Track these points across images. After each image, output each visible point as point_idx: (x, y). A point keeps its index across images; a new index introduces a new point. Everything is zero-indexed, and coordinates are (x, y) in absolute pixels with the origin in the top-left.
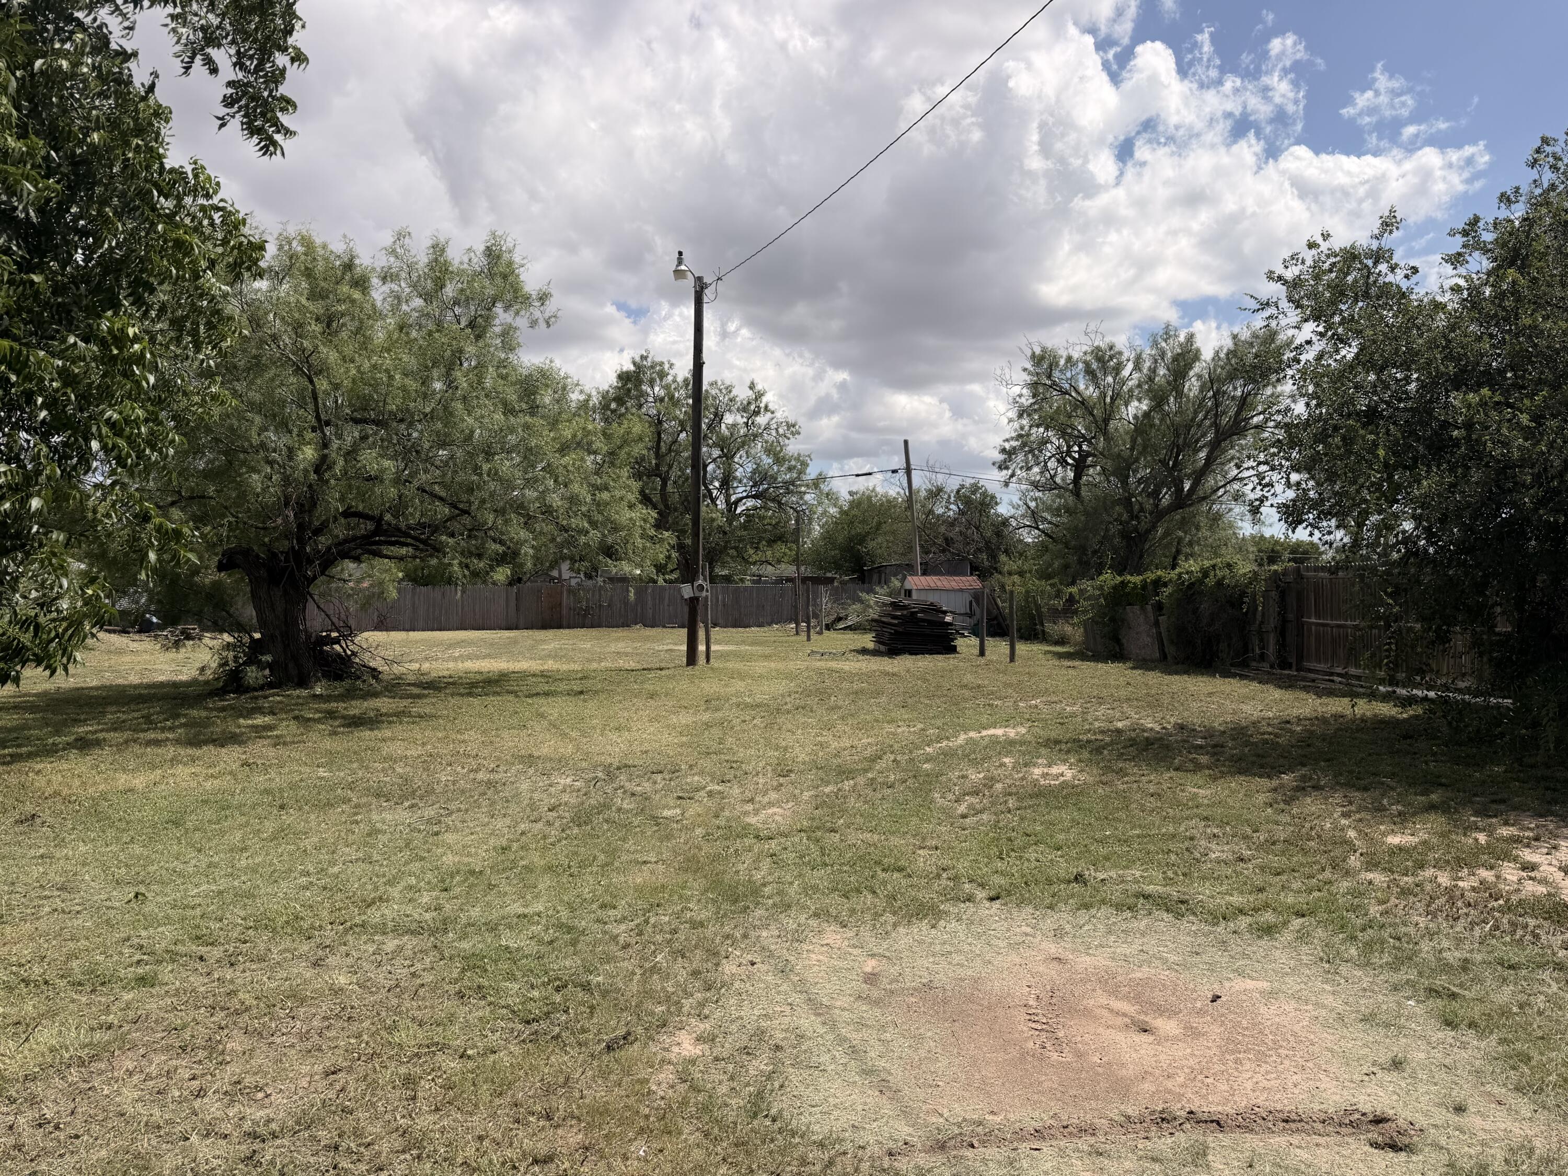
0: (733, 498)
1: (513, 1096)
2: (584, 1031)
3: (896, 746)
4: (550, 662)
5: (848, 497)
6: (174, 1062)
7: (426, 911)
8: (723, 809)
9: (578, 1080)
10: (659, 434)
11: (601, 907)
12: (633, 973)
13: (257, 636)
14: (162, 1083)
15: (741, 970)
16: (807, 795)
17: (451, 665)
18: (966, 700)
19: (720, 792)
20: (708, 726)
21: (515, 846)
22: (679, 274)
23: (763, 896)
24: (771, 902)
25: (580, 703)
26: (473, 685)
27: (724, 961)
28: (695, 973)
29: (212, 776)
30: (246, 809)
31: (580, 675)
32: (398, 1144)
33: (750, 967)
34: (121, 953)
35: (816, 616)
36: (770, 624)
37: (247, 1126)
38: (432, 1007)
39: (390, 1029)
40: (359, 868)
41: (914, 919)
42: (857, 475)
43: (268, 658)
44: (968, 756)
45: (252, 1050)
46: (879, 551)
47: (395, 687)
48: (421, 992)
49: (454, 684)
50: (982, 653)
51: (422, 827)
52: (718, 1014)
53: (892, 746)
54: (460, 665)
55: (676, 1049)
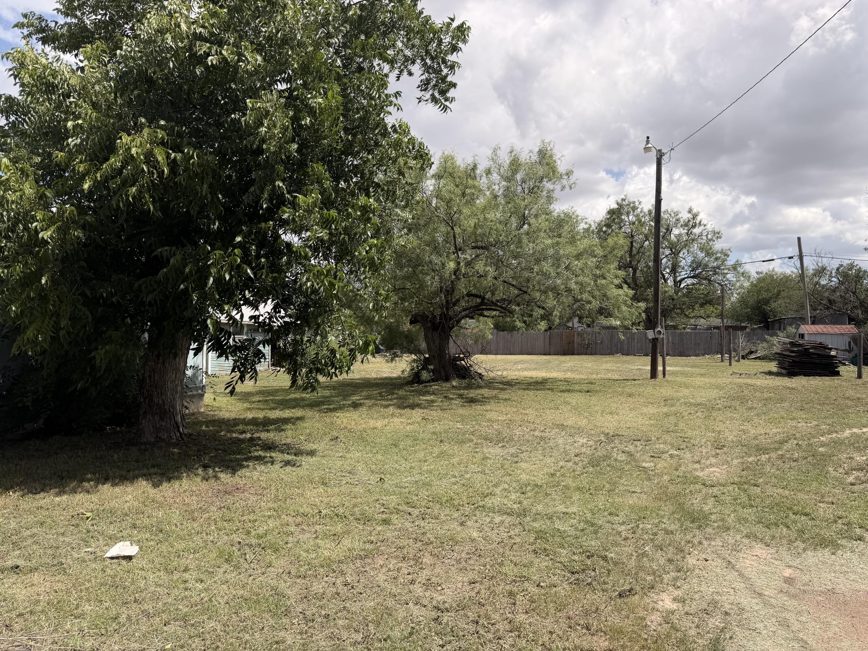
0: (679, 279)
1: (567, 613)
2: (605, 583)
3: (798, 435)
4: (569, 373)
5: (755, 275)
6: (400, 564)
7: (514, 503)
8: (680, 466)
9: (603, 610)
10: (632, 243)
11: (610, 515)
12: (632, 555)
13: (427, 356)
14: (395, 574)
15: (699, 563)
16: (735, 462)
17: (517, 373)
18: (849, 407)
19: (678, 455)
20: (667, 415)
21: (558, 474)
22: (647, 149)
23: (711, 521)
24: (716, 524)
25: (588, 397)
26: (530, 384)
27: (688, 556)
28: (670, 561)
29: (409, 424)
30: (425, 441)
31: (586, 381)
32: (508, 627)
33: (704, 562)
34: (375, 507)
35: (735, 350)
36: (703, 355)
37: (434, 603)
38: (521, 556)
39: (501, 564)
40: (479, 476)
41: (818, 548)
42: (764, 261)
43: (431, 367)
44: (853, 444)
45: (434, 564)
46: (780, 309)
47: (490, 384)
48: (515, 547)
49: (519, 383)
50: (860, 376)
51: (509, 458)
52: (685, 587)
53: (795, 435)
54: (521, 373)
55: (661, 603)
